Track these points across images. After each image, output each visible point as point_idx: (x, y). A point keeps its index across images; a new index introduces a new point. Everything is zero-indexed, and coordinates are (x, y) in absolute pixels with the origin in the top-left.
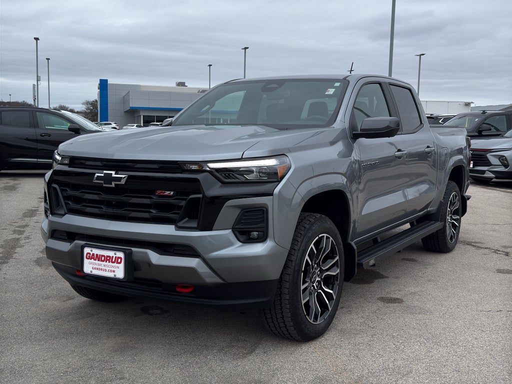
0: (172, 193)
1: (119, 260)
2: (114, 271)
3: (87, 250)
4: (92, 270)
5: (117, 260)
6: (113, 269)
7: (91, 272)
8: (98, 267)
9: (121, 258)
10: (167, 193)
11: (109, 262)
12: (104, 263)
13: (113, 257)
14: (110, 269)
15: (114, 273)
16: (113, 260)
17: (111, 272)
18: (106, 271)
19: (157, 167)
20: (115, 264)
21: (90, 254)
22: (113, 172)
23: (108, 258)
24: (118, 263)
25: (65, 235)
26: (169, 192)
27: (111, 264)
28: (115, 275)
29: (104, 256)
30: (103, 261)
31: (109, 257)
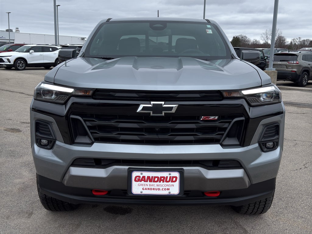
0: (217, 118)
1: (174, 179)
2: (168, 189)
3: (135, 174)
4: (143, 191)
5: (172, 180)
6: (167, 187)
7: (141, 192)
8: (150, 187)
9: (176, 178)
10: (212, 118)
11: (163, 182)
12: (158, 183)
13: (167, 177)
14: (164, 188)
15: (169, 191)
16: (168, 180)
17: (165, 189)
18: (159, 189)
19: (199, 96)
20: (170, 183)
21: (140, 177)
22: (163, 103)
23: (162, 179)
24: (172, 181)
25: (93, 161)
26: (214, 117)
27: (165, 183)
28: (170, 193)
29: (158, 177)
30: (157, 182)
31: (164, 177)
